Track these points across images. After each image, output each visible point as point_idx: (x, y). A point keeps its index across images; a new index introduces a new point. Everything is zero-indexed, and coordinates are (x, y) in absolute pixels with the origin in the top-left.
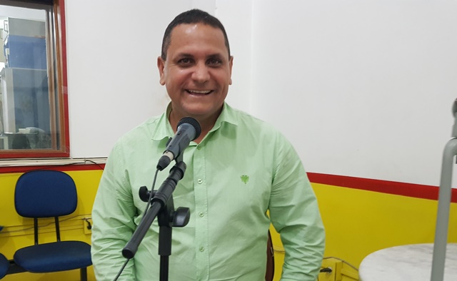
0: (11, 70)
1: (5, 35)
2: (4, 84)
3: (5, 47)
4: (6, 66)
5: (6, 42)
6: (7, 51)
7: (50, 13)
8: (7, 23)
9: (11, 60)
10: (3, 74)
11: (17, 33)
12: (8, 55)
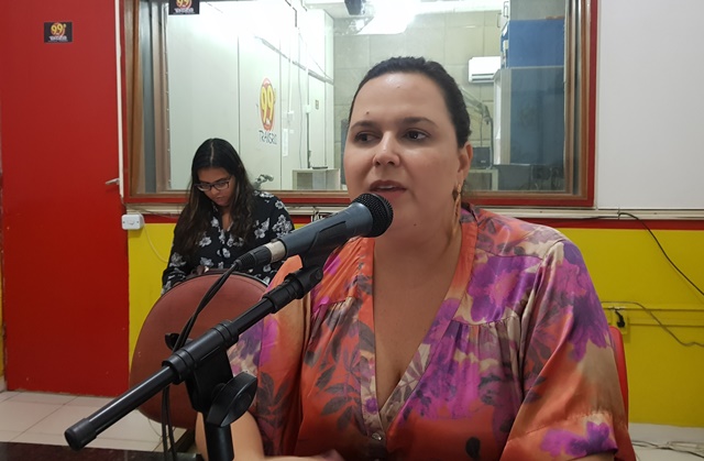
0: (508, 70)
1: (505, 21)
2: (498, 90)
3: (504, 38)
4: (503, 66)
5: (505, 32)
6: (506, 44)
8: (509, 4)
9: (511, 57)
10: (497, 77)
11: (522, 17)
12: (506, 50)
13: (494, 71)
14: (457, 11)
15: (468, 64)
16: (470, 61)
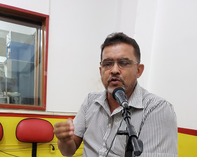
1: (8, 41)
2: (6, 68)
4: (8, 59)
5: (9, 45)
6: (9, 50)
7: (39, 30)
8: (10, 34)
10: (6, 63)
11: (15, 41)
12: (9, 52)
13: (3, 61)
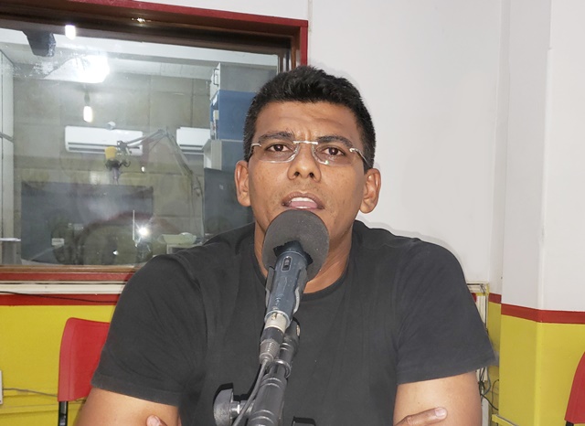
0: (218, 144)
1: (215, 90)
3: (215, 107)
4: (213, 137)
5: (215, 101)
6: (216, 114)
8: (219, 72)
9: (222, 129)
10: (207, 148)
11: (231, 88)
12: (217, 121)
13: (203, 143)
14: (163, 74)
15: (175, 133)
16: (178, 131)
